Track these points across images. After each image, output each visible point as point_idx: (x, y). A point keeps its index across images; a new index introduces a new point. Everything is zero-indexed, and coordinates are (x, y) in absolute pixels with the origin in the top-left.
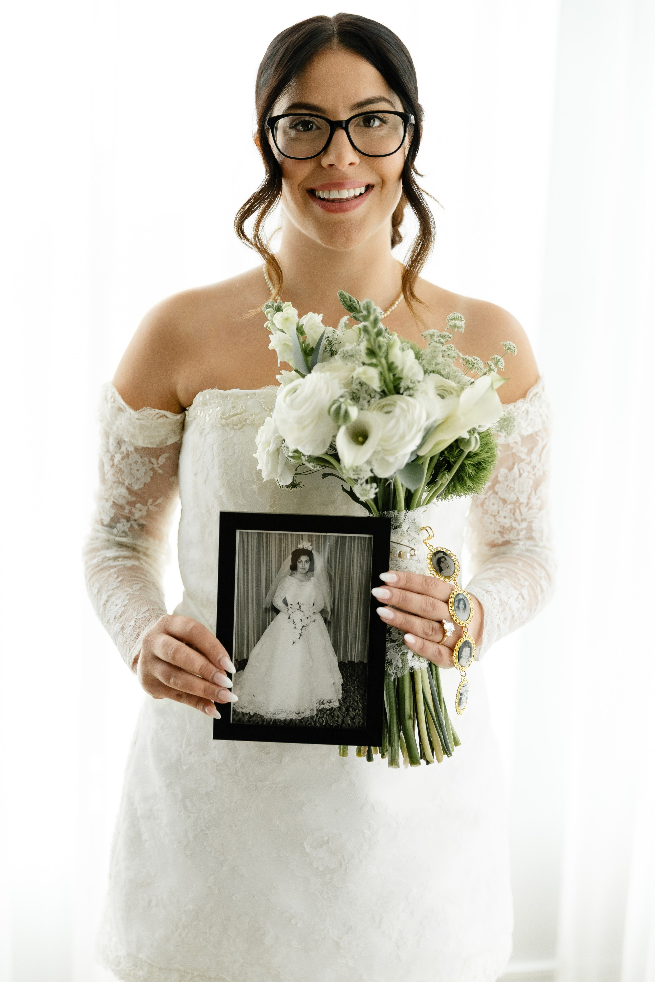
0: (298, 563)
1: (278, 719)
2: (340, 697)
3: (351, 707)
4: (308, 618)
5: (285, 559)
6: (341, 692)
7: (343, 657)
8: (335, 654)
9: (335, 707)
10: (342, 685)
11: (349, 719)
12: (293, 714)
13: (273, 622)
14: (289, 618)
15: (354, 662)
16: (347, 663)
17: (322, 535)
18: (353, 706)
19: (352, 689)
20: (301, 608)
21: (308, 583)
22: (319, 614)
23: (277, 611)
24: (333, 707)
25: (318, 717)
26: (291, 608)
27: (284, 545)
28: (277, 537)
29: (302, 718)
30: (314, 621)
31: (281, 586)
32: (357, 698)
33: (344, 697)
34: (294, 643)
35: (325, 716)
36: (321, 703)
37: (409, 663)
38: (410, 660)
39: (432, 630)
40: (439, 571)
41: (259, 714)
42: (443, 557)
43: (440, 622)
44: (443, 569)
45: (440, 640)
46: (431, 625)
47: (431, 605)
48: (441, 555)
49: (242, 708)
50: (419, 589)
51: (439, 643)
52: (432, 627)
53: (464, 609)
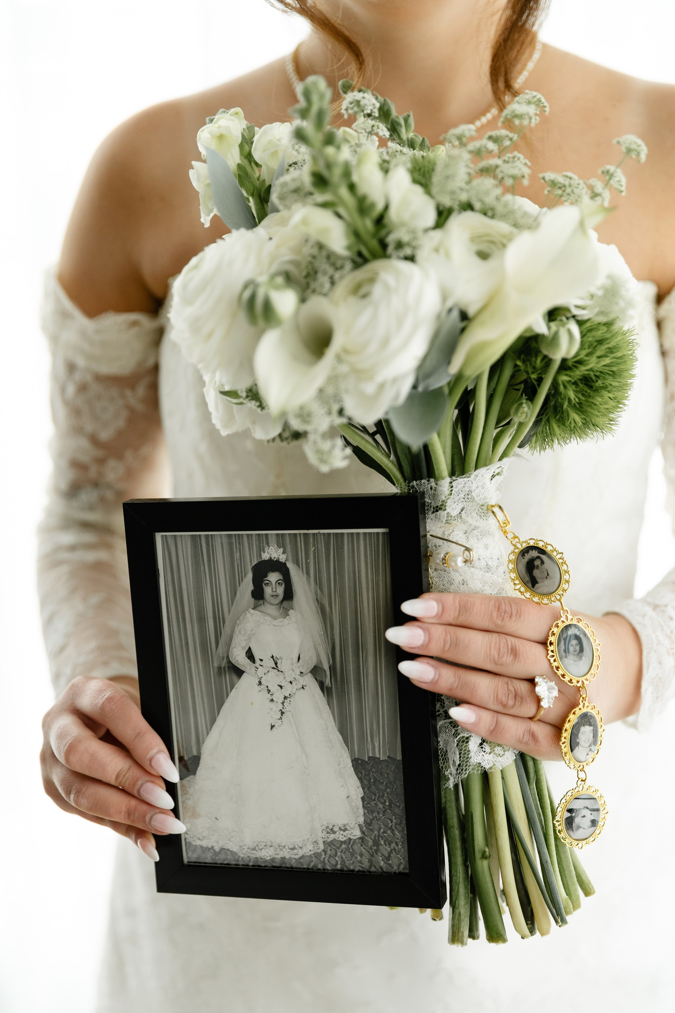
0: (264, 585)
1: (261, 858)
2: (361, 820)
3: (382, 839)
4: (291, 682)
6: (361, 811)
7: (359, 750)
8: (344, 745)
9: (355, 838)
10: (363, 799)
11: (381, 858)
12: (284, 849)
13: (233, 691)
14: (260, 683)
15: (379, 758)
16: (367, 760)
17: (300, 534)
18: (385, 836)
19: (381, 806)
20: (278, 665)
21: (285, 620)
22: (310, 675)
23: (239, 673)
24: (352, 837)
25: (328, 856)
26: (262, 666)
27: (237, 555)
28: (225, 541)
29: (301, 856)
30: (303, 688)
31: (239, 627)
32: (392, 822)
33: (368, 821)
34: (272, 727)
35: (339, 854)
36: (329, 831)
37: (473, 757)
38: (475, 751)
39: (514, 697)
40: (530, 585)
41: (228, 850)
42: (538, 557)
43: (532, 681)
44: (538, 580)
45: (531, 714)
46: (511, 688)
47: (510, 650)
48: (534, 554)
49: (199, 839)
50: (485, 624)
51: (531, 718)
52: (514, 692)
53: (578, 653)
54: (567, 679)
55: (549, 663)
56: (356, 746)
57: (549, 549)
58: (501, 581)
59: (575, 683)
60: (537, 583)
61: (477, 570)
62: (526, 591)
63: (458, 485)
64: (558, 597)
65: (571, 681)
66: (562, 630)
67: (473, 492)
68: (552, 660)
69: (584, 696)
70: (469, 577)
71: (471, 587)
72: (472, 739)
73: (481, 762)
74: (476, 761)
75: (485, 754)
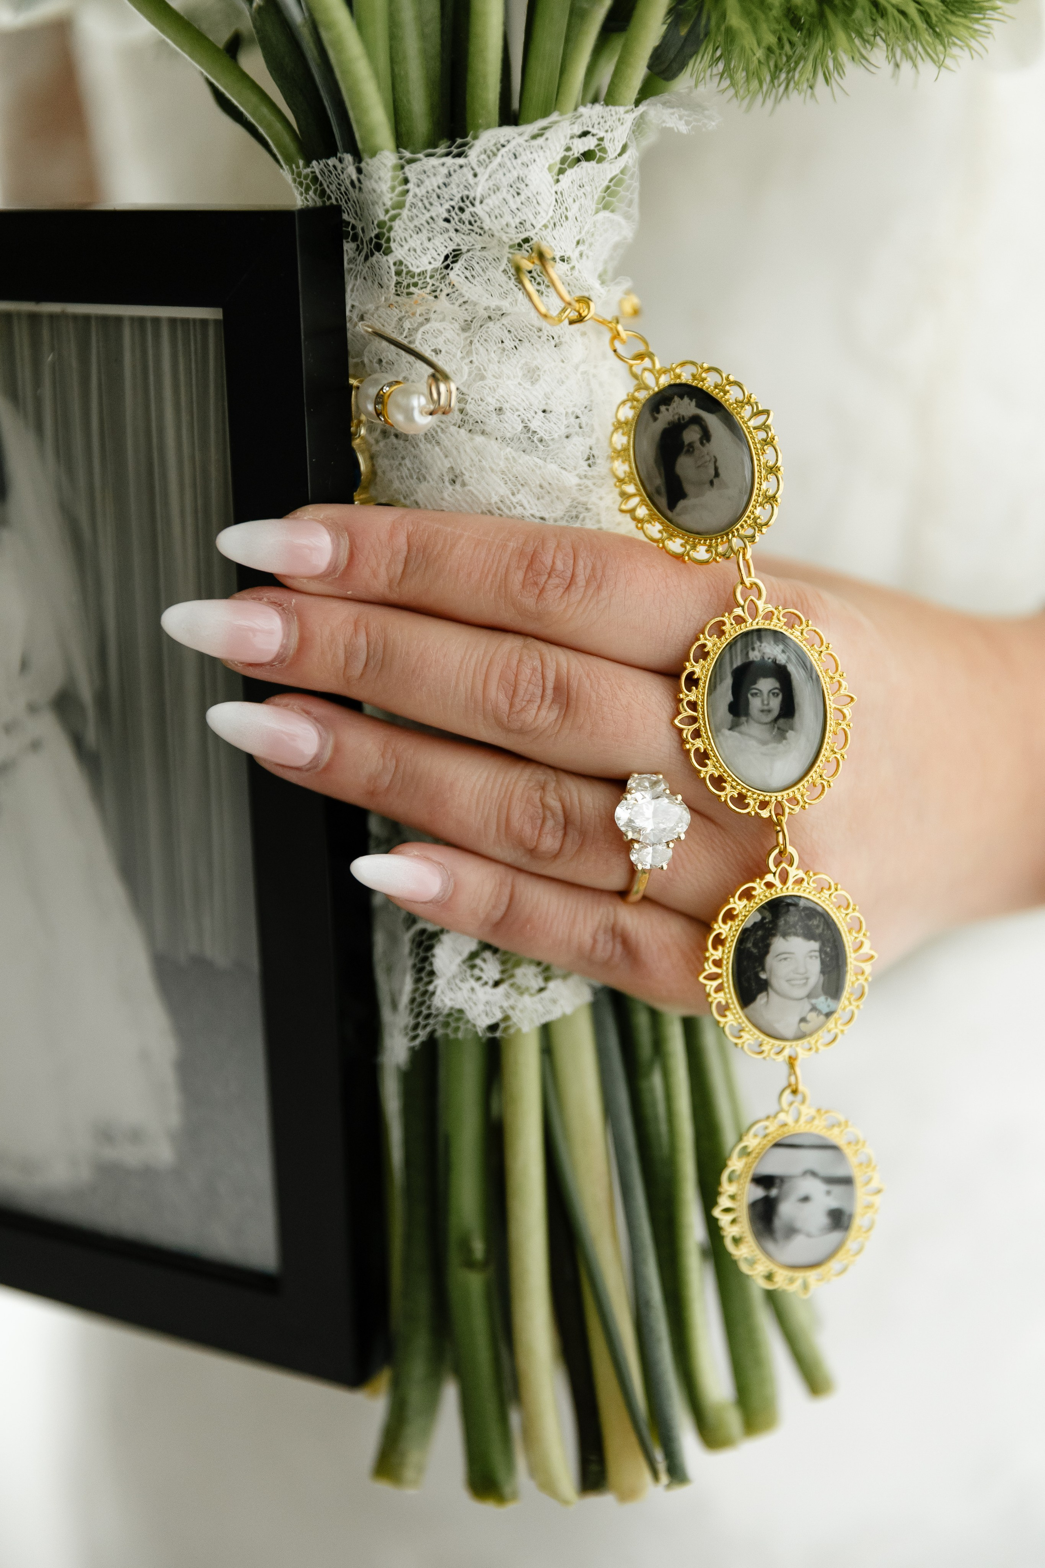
22: (50, 711)
30: (34, 746)
37: (438, 992)
38: (449, 975)
39: (561, 827)
40: (663, 502)
42: (696, 420)
43: (615, 783)
44: (688, 488)
45: (615, 882)
46: (553, 802)
47: (549, 692)
48: (686, 408)
50: (486, 608)
51: (616, 895)
52: (560, 812)
53: (776, 720)
55: (677, 738)
57: (733, 395)
58: (571, 480)
59: (753, 807)
60: (683, 495)
61: (493, 442)
62: (651, 518)
63: (423, 177)
65: (740, 800)
66: (731, 645)
67: (477, 203)
68: (687, 730)
69: (787, 848)
70: (467, 464)
71: (475, 492)
72: (445, 938)
73: (465, 1006)
74: (449, 1004)
75: (477, 985)
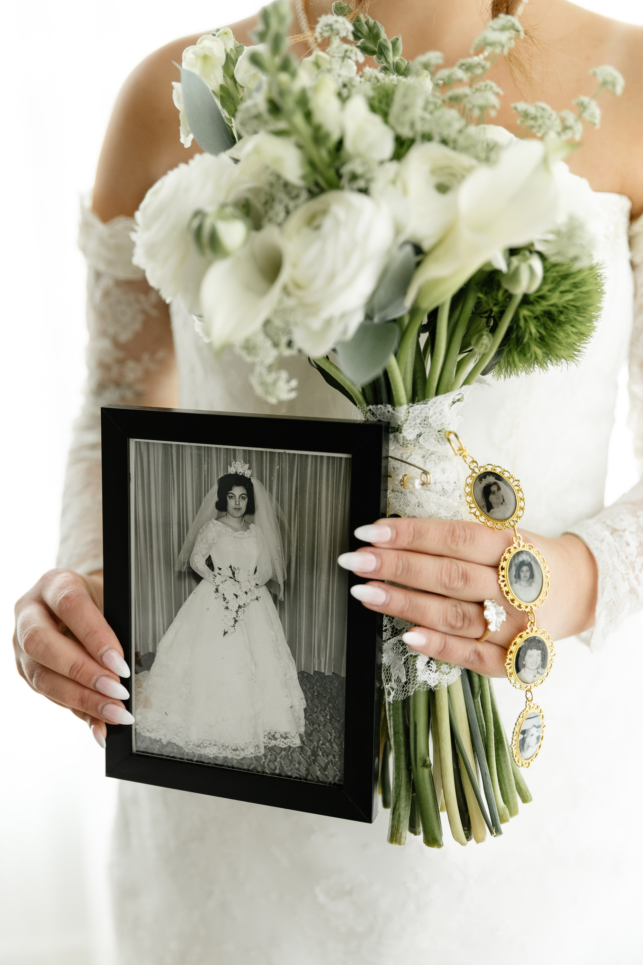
0: (228, 498)
1: (205, 755)
2: (302, 730)
3: (321, 750)
4: (246, 593)
5: (207, 491)
6: (303, 721)
7: (305, 664)
8: (292, 657)
9: (295, 746)
10: (305, 710)
11: (318, 768)
12: (227, 750)
13: (191, 595)
14: (217, 590)
15: (324, 674)
16: (312, 674)
17: (266, 452)
18: (323, 748)
19: (322, 719)
20: (235, 575)
21: (246, 533)
22: (264, 588)
23: (198, 579)
24: (292, 745)
25: (268, 760)
26: (220, 574)
27: (205, 467)
28: (194, 452)
29: (242, 757)
30: (257, 599)
32: (331, 735)
33: (309, 732)
34: (225, 633)
35: (278, 760)
36: (271, 737)
37: (419, 676)
38: (422, 670)
39: (462, 619)
40: (485, 510)
41: (175, 744)
42: (495, 483)
43: (481, 604)
44: (494, 505)
45: (478, 635)
46: (460, 611)
47: (460, 576)
48: (491, 479)
49: (148, 731)
50: (438, 549)
51: (477, 639)
52: (462, 614)
53: (528, 580)
54: (516, 604)
55: (499, 588)
56: (303, 660)
57: (506, 475)
58: (456, 504)
59: (523, 609)
60: (492, 508)
61: (432, 493)
62: (480, 515)
63: (414, 411)
64: (512, 523)
65: (519, 606)
66: (514, 557)
67: (430, 418)
68: (502, 585)
69: (533, 621)
70: (424, 500)
71: (427, 510)
72: (419, 657)
73: (427, 680)
74: (422, 679)
75: (430, 672)
